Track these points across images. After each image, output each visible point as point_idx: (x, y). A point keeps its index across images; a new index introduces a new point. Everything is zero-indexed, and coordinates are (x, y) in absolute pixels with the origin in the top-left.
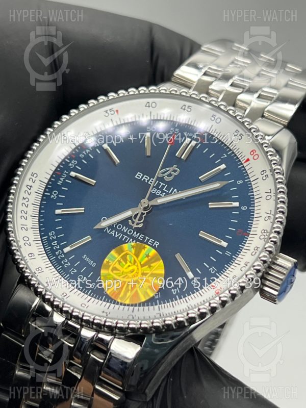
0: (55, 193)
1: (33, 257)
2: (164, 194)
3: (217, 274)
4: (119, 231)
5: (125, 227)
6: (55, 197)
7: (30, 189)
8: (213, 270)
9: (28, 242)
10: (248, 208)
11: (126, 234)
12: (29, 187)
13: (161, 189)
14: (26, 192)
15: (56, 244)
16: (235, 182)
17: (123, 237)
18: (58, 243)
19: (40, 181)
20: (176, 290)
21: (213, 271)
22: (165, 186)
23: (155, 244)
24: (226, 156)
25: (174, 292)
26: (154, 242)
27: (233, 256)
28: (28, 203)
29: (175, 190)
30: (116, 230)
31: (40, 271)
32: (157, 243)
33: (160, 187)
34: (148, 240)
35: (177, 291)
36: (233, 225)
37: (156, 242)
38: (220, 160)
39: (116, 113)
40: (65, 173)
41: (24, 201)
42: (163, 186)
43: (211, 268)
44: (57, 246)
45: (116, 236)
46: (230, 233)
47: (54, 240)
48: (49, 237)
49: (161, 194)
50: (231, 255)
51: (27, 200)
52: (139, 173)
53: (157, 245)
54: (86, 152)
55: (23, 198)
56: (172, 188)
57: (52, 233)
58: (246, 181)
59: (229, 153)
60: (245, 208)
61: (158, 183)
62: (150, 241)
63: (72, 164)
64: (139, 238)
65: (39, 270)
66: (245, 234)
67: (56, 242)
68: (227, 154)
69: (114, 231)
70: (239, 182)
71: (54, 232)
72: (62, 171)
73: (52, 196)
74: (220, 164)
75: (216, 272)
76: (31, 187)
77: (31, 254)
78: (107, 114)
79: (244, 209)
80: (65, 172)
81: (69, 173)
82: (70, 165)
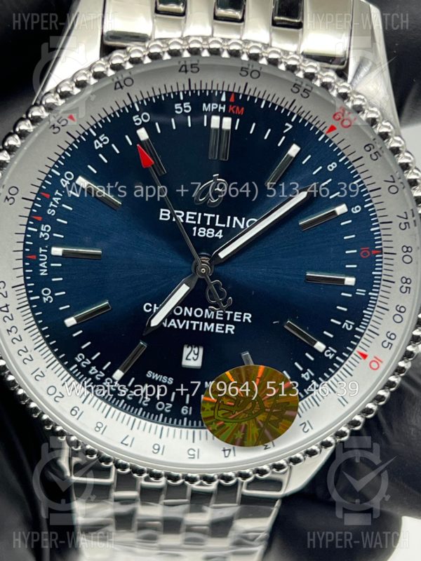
0: (46, 292)
1: (79, 413)
2: (221, 231)
3: (357, 329)
4: (182, 318)
5: (186, 309)
6: (49, 299)
7: (8, 311)
8: (349, 324)
9: (57, 394)
10: (362, 207)
11: (193, 318)
12: (5, 309)
13: (212, 225)
14: (6, 319)
15: (97, 371)
16: (325, 169)
17: (191, 325)
18: (99, 369)
19: (13, 287)
20: (307, 373)
21: (349, 327)
22: (216, 217)
23: (245, 317)
24: (291, 127)
25: (306, 376)
26: (242, 316)
27: (370, 294)
28: (18, 333)
29: (235, 218)
30: (176, 318)
31: (102, 429)
32: (247, 316)
33: (208, 224)
34: (232, 316)
35: (310, 374)
36: (350, 244)
37: (245, 314)
38: (284, 138)
39: (69, 120)
40: (43, 253)
41: (13, 335)
42: (213, 220)
43: (345, 324)
44: (98, 373)
45: (181, 327)
46: (351, 259)
47: (89, 367)
48: (79, 364)
49: (215, 233)
50: (367, 293)
51: (14, 329)
52: (162, 210)
53: (248, 318)
54: (54, 203)
55: (8, 331)
56: (229, 217)
57: (81, 357)
58: (340, 161)
59: (293, 120)
60: (358, 209)
61: (202, 216)
62: (235, 316)
63: (44, 232)
64: (217, 318)
65: (99, 428)
66: (373, 252)
67: (94, 368)
68: (291, 123)
69: (173, 320)
70: (331, 168)
71: (81, 354)
72: (34, 250)
73: (45, 300)
74: (287, 146)
75: (354, 327)
76: (7, 306)
77: (73, 410)
78: (56, 130)
79: (357, 211)
80: (41, 250)
81: (49, 249)
82: (42, 235)
